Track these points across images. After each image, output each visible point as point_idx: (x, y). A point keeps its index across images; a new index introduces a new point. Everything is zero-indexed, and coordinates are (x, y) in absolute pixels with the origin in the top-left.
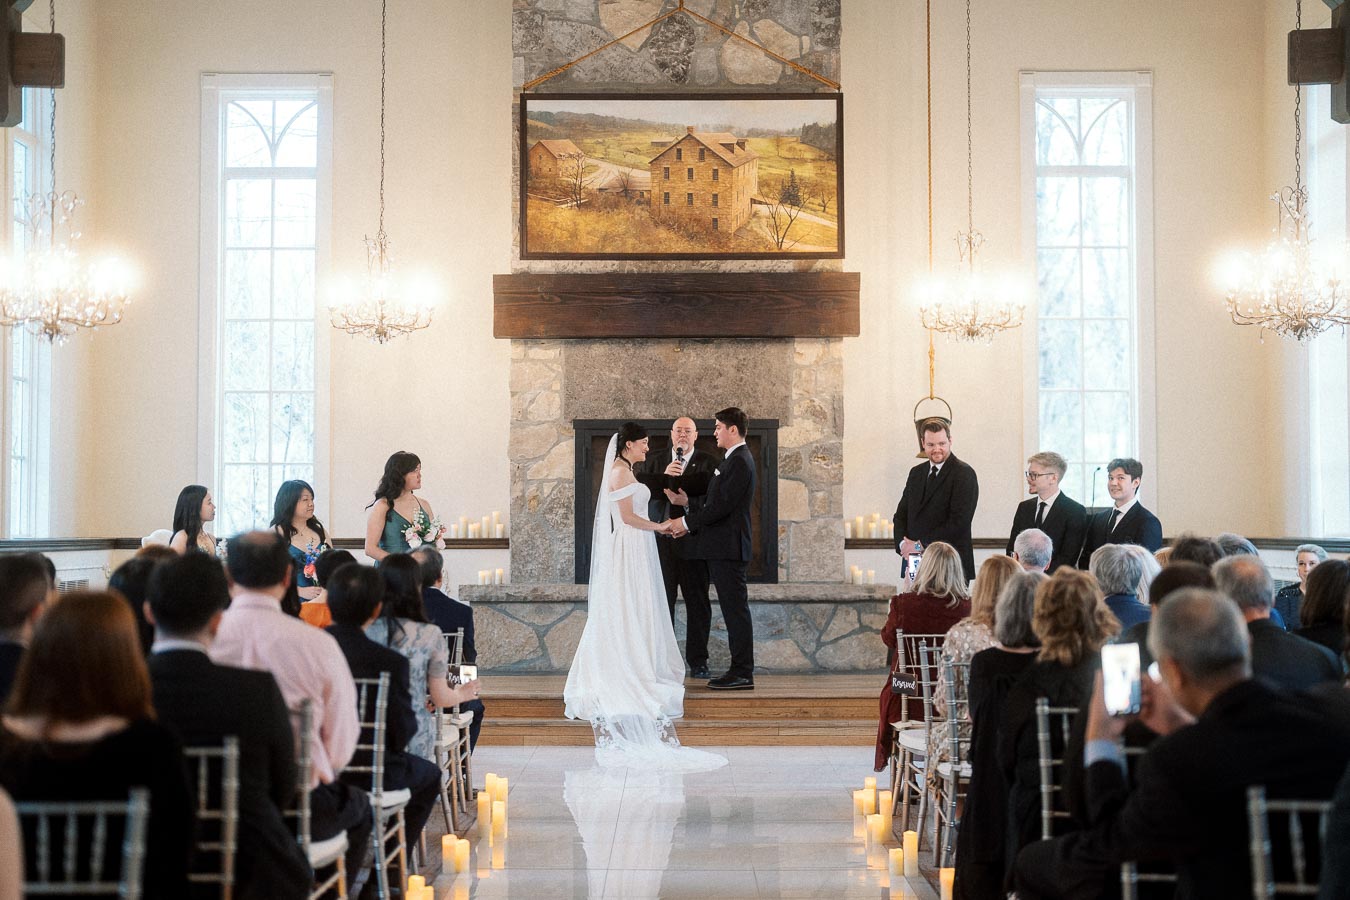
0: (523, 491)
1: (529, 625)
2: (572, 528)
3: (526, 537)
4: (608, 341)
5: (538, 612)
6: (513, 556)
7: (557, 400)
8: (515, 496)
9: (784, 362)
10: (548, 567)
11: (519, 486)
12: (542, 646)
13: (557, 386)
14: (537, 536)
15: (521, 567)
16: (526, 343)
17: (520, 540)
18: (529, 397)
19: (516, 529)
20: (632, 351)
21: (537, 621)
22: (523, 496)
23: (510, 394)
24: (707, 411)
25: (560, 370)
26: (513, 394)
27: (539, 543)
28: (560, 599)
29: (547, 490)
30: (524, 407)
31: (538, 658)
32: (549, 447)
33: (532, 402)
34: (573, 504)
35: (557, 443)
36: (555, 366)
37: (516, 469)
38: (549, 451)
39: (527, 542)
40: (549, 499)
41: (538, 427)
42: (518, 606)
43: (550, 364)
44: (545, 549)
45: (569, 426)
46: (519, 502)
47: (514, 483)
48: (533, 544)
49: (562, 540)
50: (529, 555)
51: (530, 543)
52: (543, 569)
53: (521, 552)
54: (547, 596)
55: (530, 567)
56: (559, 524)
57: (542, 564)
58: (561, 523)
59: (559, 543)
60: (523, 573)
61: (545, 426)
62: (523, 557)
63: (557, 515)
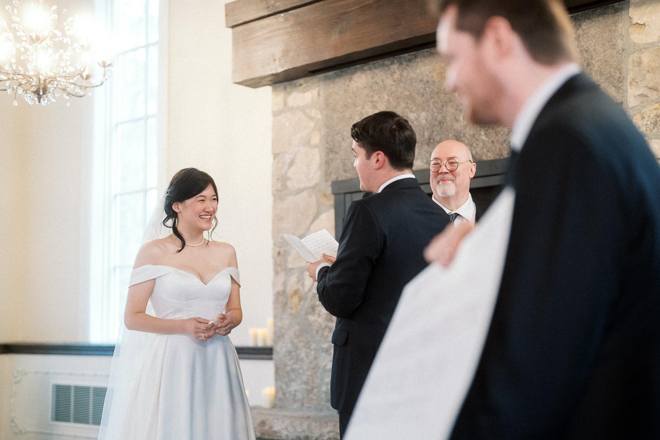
0: (285, 284)
6: (277, 370)
7: (317, 158)
8: (277, 290)
9: (614, 46)
10: (313, 389)
11: (282, 277)
13: (316, 139)
14: (301, 344)
15: (284, 386)
16: (285, 89)
17: (284, 350)
18: (288, 158)
19: (279, 335)
20: (397, 76)
22: (284, 292)
23: (271, 157)
24: (498, 146)
25: (319, 116)
26: (276, 156)
27: (303, 355)
29: (306, 282)
30: (284, 172)
32: (310, 222)
33: (292, 163)
35: (316, 217)
36: (313, 115)
37: (276, 254)
38: (308, 229)
40: (310, 295)
43: (308, 111)
44: (311, 363)
45: (329, 190)
46: (281, 299)
47: (277, 273)
48: (298, 355)
49: (327, 351)
50: (293, 370)
51: (294, 354)
52: (307, 390)
53: (285, 366)
54: (275, 432)
55: (294, 387)
56: (324, 329)
57: (306, 383)
58: (326, 327)
59: (323, 354)
60: (287, 395)
61: (305, 194)
62: (288, 373)
63: (320, 315)
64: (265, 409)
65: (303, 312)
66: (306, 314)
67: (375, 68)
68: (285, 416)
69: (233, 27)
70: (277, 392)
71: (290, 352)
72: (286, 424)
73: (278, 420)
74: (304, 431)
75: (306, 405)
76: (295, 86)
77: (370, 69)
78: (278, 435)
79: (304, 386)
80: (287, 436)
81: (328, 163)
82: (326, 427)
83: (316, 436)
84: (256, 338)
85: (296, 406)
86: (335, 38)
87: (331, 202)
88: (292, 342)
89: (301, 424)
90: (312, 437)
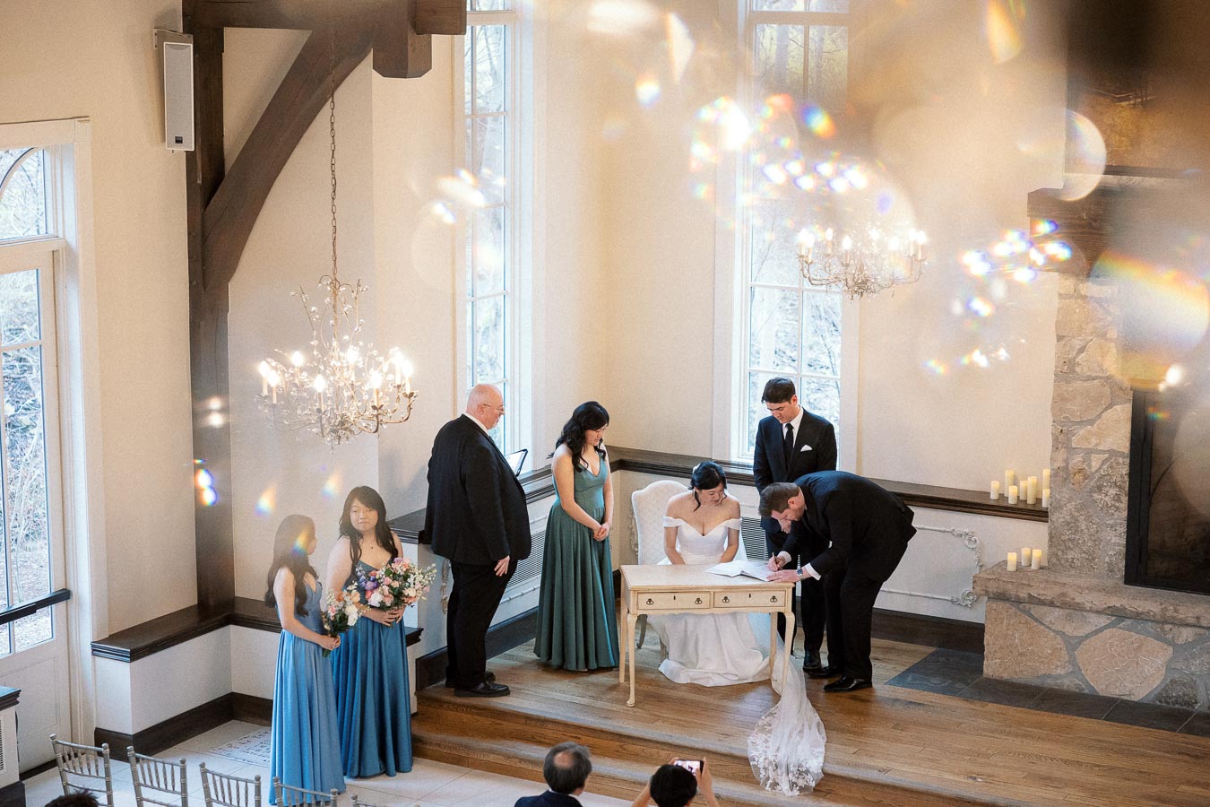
0: (1067, 461)
1: (1057, 632)
2: (1125, 514)
3: (1068, 518)
7: (1113, 352)
8: (1056, 465)
10: (1093, 559)
11: (1062, 454)
12: (1073, 661)
13: (1113, 333)
14: (1082, 518)
15: (1060, 553)
18: (1077, 343)
19: (1057, 501)
21: (1069, 630)
22: (1066, 467)
23: (1055, 338)
26: (1060, 338)
27: (1083, 527)
28: (1093, 610)
29: (1095, 464)
30: (1071, 356)
31: (1068, 674)
32: (1100, 410)
33: (1082, 350)
34: (1127, 484)
35: (1110, 406)
36: (1111, 308)
37: (1057, 433)
38: (1099, 416)
39: (1068, 523)
40: (1097, 475)
41: (1086, 384)
42: (1046, 609)
43: (1106, 305)
44: (1091, 536)
46: (1061, 474)
47: (1056, 448)
48: (1077, 527)
49: (1112, 527)
50: (1069, 539)
51: (1072, 524)
53: (1062, 534)
55: (1072, 555)
57: (1086, 553)
58: (1112, 505)
60: (1063, 562)
61: (1096, 382)
62: (1064, 542)
63: (1107, 495)
65: (1087, 490)
66: (1091, 492)
70: (1050, 557)
78: (1080, 606)
79: (1083, 555)
87: (1129, 396)
88: (1071, 514)
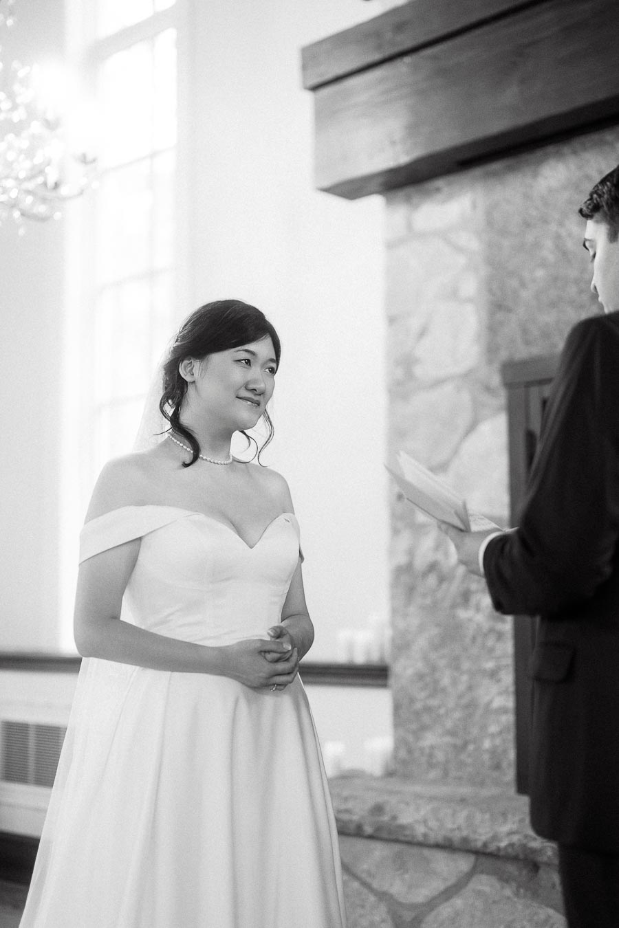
0: (411, 552)
3: (420, 665)
4: (576, 143)
5: (400, 864)
6: (397, 708)
7: (471, 320)
10: (465, 744)
11: (405, 540)
13: (471, 286)
14: (443, 661)
15: (411, 738)
16: (408, 199)
17: (410, 672)
18: (415, 323)
19: (400, 644)
21: (399, 889)
22: (411, 564)
25: (475, 244)
26: (392, 320)
27: (446, 681)
28: (432, 841)
32: (456, 439)
33: (423, 333)
35: (472, 427)
36: (464, 238)
38: (456, 452)
39: (423, 676)
41: (434, 393)
43: (453, 238)
44: (460, 697)
45: (496, 380)
46: (405, 579)
47: (396, 532)
48: (436, 682)
49: (493, 674)
50: (428, 709)
51: (428, 679)
52: (455, 746)
53: (412, 701)
54: (402, 827)
55: (430, 739)
56: (486, 635)
57: (452, 733)
58: (492, 630)
59: (486, 682)
60: (417, 754)
61: (448, 388)
62: (417, 714)
63: (478, 609)
64: (372, 777)
65: (447, 604)
66: (454, 606)
67: (585, 149)
68: (418, 796)
69: (315, 88)
70: (396, 749)
71: (420, 677)
72: (423, 812)
73: (407, 804)
74: (459, 828)
75: (453, 773)
76: (428, 194)
77: (575, 153)
78: (407, 832)
79: (448, 739)
80: (425, 835)
81: (493, 328)
82: (505, 821)
83: (484, 838)
84: (350, 647)
85: (433, 774)
86: (511, 94)
87: (501, 399)
88: (425, 659)
89: (453, 815)
90: (476, 840)
